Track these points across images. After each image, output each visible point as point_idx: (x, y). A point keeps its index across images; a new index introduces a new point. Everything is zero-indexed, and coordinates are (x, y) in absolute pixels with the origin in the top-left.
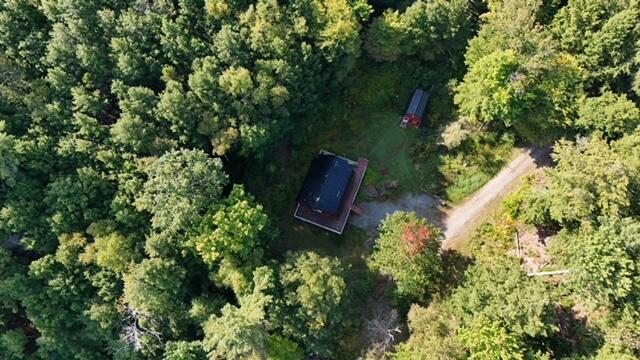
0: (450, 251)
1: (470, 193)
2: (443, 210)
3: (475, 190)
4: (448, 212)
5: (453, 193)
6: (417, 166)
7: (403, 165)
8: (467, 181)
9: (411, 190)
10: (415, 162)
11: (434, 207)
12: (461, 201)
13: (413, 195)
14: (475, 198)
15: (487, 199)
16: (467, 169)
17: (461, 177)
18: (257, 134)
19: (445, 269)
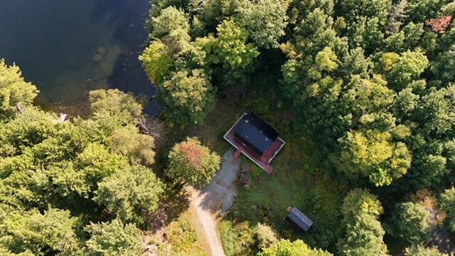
0: (188, 206)
1: (222, 237)
2: (217, 213)
3: (223, 242)
4: (215, 215)
5: (226, 225)
6: (254, 207)
7: (258, 197)
8: (231, 238)
9: (239, 196)
10: (258, 207)
11: (221, 207)
12: (219, 229)
13: (235, 197)
14: (217, 239)
15: (213, 248)
16: (240, 243)
17: (236, 236)
18: (289, 71)
19: (178, 198)
